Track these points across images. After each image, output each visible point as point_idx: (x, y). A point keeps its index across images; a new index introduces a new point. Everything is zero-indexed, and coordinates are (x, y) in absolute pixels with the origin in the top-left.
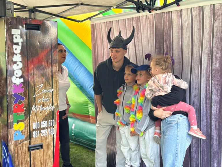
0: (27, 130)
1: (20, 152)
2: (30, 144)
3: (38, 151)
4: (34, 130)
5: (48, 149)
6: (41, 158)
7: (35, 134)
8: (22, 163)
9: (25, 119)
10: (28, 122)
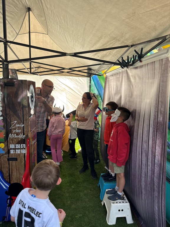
0: (6, 149)
1: (2, 160)
2: (9, 157)
3: (14, 161)
4: (11, 149)
5: (21, 162)
6: (16, 166)
7: (12, 152)
8: (4, 167)
9: (5, 142)
10: (7, 144)
